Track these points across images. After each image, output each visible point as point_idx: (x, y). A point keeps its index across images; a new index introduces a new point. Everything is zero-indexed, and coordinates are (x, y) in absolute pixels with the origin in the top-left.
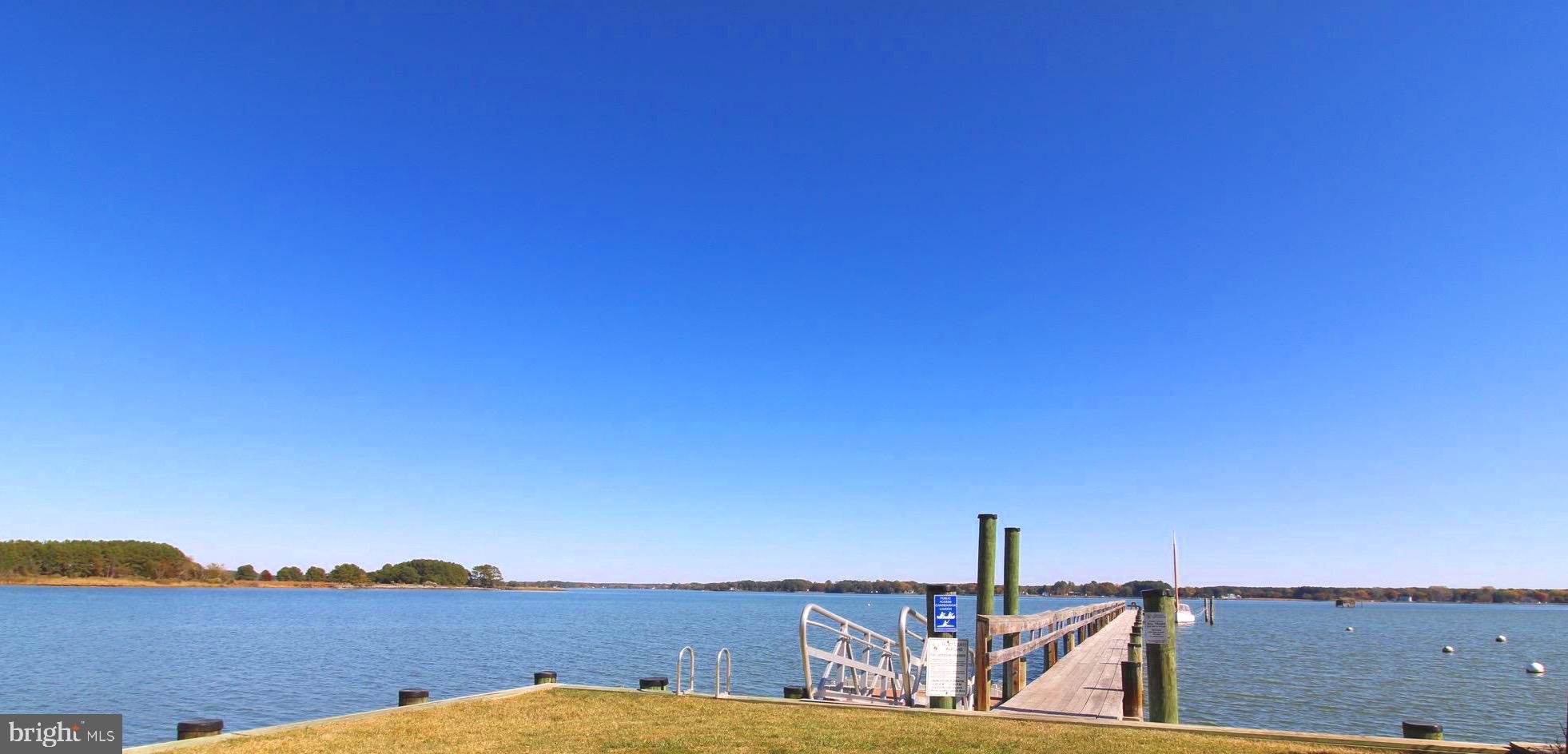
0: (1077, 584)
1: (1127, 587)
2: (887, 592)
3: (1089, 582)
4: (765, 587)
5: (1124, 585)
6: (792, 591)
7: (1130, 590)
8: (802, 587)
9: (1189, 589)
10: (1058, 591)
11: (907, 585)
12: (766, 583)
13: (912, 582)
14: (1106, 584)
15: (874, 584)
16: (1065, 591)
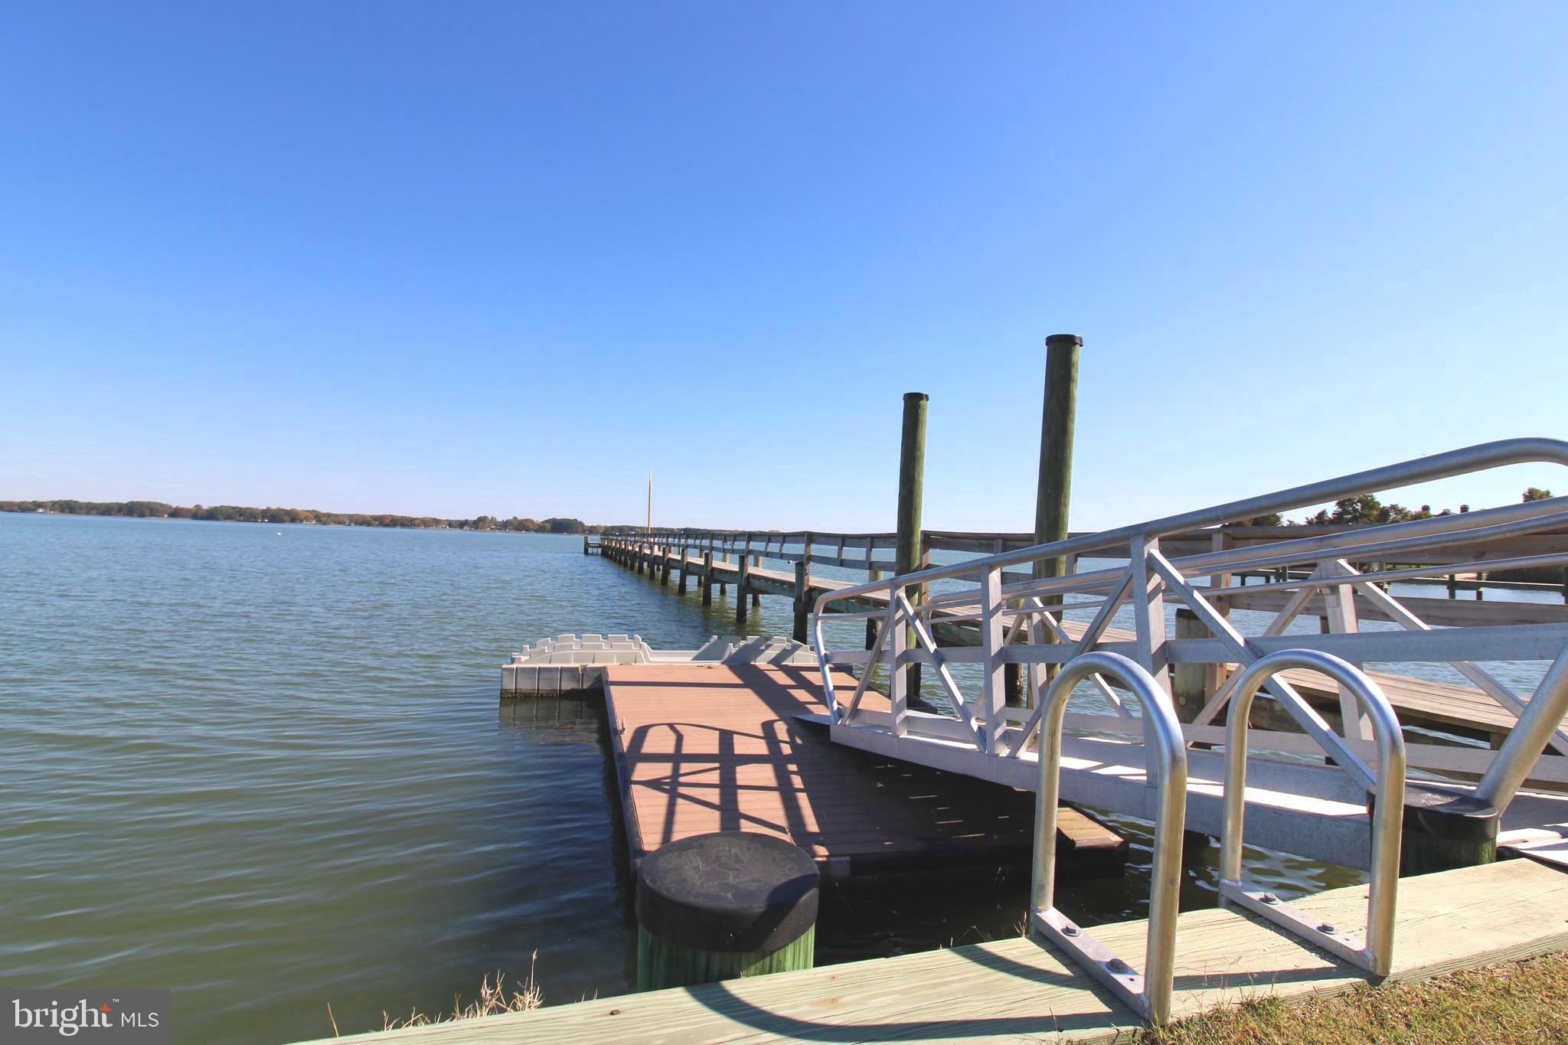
0: (499, 519)
1: (547, 524)
2: (281, 521)
3: (511, 518)
4: (98, 509)
5: (543, 522)
6: (142, 515)
7: (548, 526)
8: (158, 510)
9: (600, 527)
10: (480, 526)
11: (308, 514)
12: (100, 504)
13: (314, 511)
14: (527, 520)
15: (263, 511)
16: (487, 525)
